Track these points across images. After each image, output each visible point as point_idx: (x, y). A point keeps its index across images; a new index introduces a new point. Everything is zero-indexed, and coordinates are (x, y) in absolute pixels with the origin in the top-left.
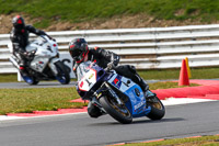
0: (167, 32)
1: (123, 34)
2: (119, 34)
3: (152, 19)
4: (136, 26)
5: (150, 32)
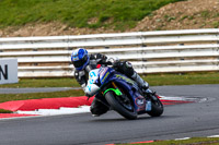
1: (36, 42)
4: (48, 34)
5: (64, 40)
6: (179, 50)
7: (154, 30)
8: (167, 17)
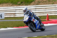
0: (18, 8)
1: (6, 8)
2: (5, 8)
3: (11, 4)
4: (7, 6)
5: (14, 8)
6: (45, 10)
7: (36, 5)
8: (39, 2)
